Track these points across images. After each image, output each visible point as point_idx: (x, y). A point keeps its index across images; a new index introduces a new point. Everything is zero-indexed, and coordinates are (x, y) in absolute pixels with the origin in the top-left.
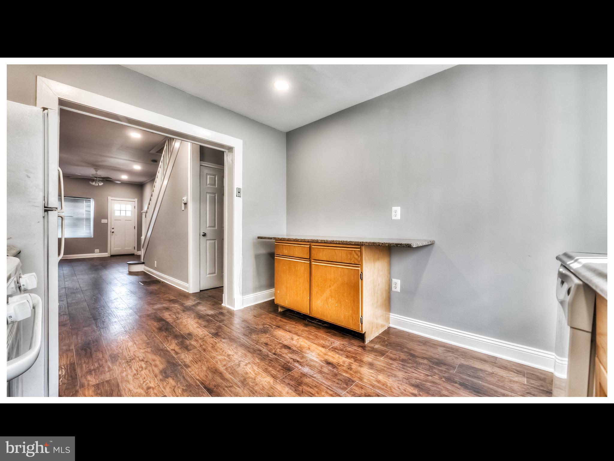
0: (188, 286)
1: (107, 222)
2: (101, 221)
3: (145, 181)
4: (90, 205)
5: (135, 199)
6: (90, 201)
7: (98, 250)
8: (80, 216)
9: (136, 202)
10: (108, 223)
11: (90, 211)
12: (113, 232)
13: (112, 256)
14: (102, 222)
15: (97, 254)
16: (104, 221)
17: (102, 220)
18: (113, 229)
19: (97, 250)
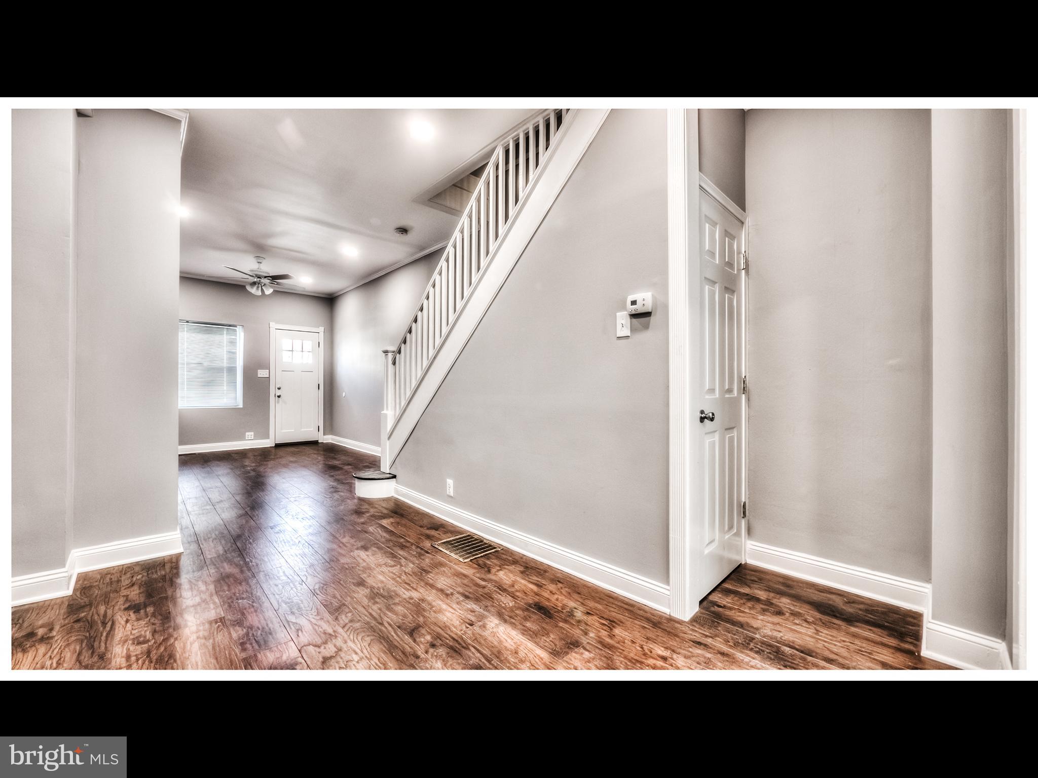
0: (667, 592)
1: (268, 376)
2: (257, 374)
3: (341, 290)
4: (236, 339)
5: (318, 327)
6: (235, 331)
7: (253, 433)
8: (217, 364)
9: (322, 334)
10: (269, 378)
11: (235, 353)
12: (279, 397)
13: (278, 446)
14: (259, 376)
15: (250, 442)
16: (262, 373)
17: (259, 370)
18: (279, 389)
19: (250, 435)
